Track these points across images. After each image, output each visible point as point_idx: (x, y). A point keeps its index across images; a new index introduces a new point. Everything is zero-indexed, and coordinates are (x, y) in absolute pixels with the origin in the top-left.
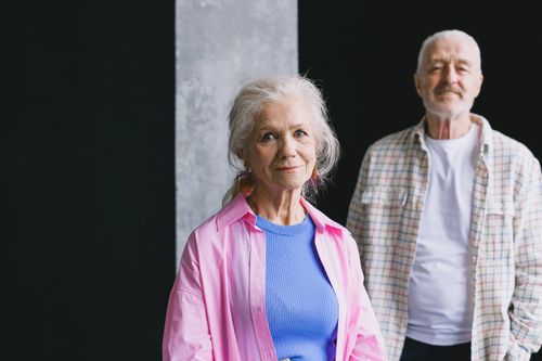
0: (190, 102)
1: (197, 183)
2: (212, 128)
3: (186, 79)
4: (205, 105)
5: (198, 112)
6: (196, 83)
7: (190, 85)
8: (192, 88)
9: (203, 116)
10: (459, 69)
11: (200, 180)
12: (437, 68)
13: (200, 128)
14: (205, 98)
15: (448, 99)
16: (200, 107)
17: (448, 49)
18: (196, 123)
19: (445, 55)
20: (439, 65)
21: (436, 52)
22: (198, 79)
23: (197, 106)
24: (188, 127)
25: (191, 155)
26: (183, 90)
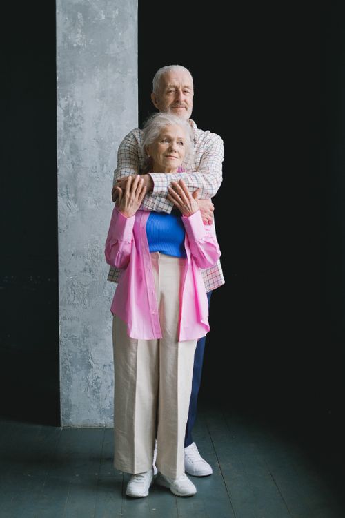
0: (66, 112)
1: (71, 166)
2: (81, 129)
3: (63, 97)
4: (76, 114)
5: (72, 118)
6: (70, 99)
7: (66, 100)
8: (67, 102)
9: (75, 121)
10: (184, 92)
11: (73, 165)
12: (171, 91)
13: (73, 130)
14: (77, 109)
15: (180, 111)
16: (73, 115)
17: (177, 79)
18: (70, 126)
19: (176, 83)
20: (172, 89)
21: (170, 81)
22: (71, 97)
23: (71, 115)
24: (65, 128)
25: (67, 148)
26: (61, 103)
